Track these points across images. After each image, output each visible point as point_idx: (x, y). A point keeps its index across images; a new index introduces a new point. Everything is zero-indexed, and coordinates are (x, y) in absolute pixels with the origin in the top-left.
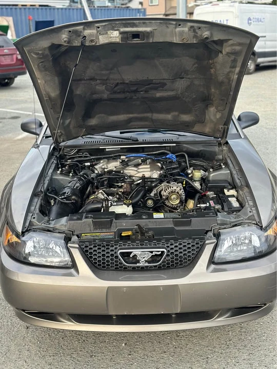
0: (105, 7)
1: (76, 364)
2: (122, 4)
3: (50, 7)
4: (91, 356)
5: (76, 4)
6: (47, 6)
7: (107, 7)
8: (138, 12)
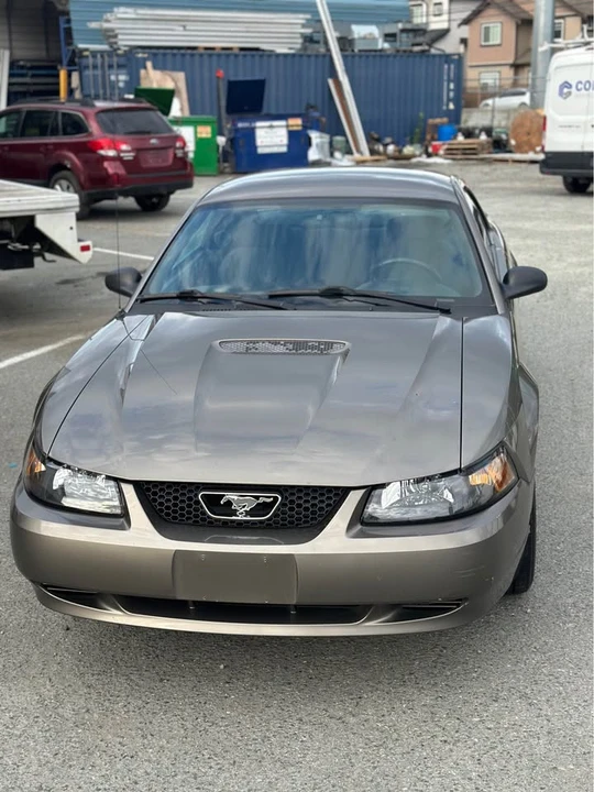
0: (376, 51)
1: (133, 689)
2: (413, 45)
3: (261, 53)
4: (161, 680)
5: (316, 46)
6: (257, 49)
7: (381, 50)
8: (446, 62)
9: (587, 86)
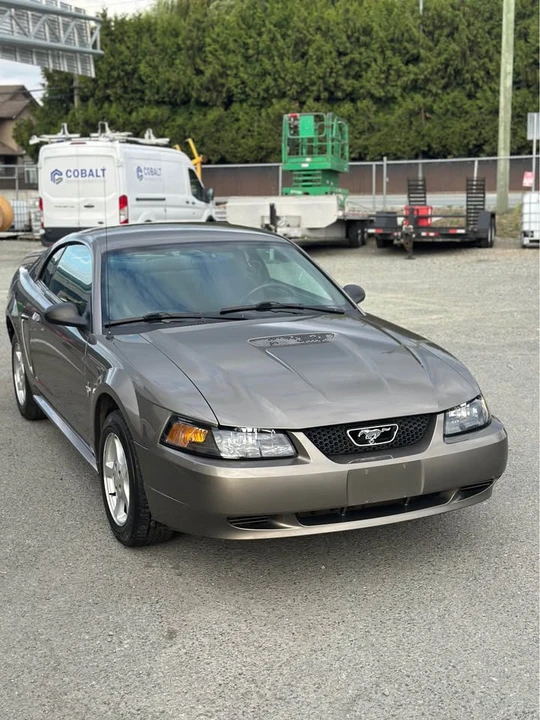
9: (76, 173)
